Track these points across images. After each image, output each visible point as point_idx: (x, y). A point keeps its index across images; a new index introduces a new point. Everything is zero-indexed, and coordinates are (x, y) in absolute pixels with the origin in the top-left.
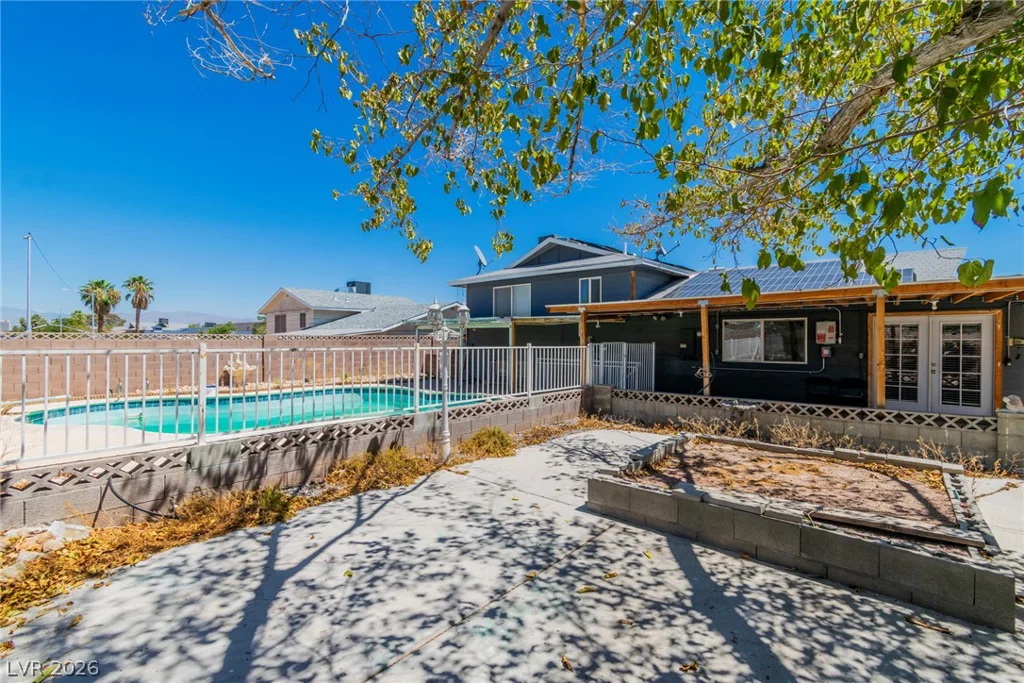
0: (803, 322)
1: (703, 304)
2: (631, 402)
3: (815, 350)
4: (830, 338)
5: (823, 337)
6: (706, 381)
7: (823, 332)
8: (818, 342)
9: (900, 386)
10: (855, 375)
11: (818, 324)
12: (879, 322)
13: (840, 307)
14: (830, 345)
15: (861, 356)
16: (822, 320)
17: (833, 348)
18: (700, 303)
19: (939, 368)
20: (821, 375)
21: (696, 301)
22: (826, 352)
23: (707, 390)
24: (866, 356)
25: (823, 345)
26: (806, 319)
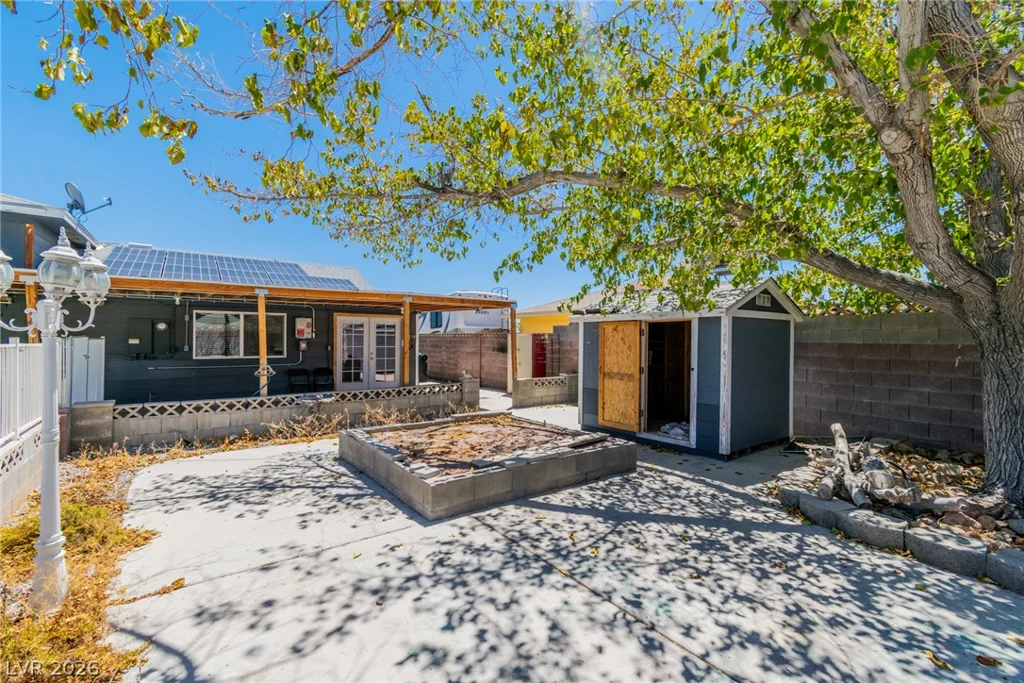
0: (282, 317)
1: (262, 294)
2: (153, 420)
3: (294, 343)
4: (308, 334)
5: (301, 332)
6: (264, 381)
7: (302, 327)
8: (297, 336)
9: (353, 371)
10: (324, 365)
11: (298, 320)
12: (341, 321)
13: (313, 306)
14: (306, 339)
15: (329, 348)
16: (299, 317)
17: (309, 342)
18: (257, 292)
19: (374, 356)
20: (298, 368)
21: (252, 289)
22: (303, 346)
23: (264, 391)
24: (332, 349)
25: (302, 340)
26: (285, 315)
